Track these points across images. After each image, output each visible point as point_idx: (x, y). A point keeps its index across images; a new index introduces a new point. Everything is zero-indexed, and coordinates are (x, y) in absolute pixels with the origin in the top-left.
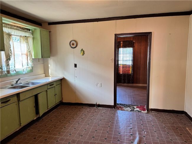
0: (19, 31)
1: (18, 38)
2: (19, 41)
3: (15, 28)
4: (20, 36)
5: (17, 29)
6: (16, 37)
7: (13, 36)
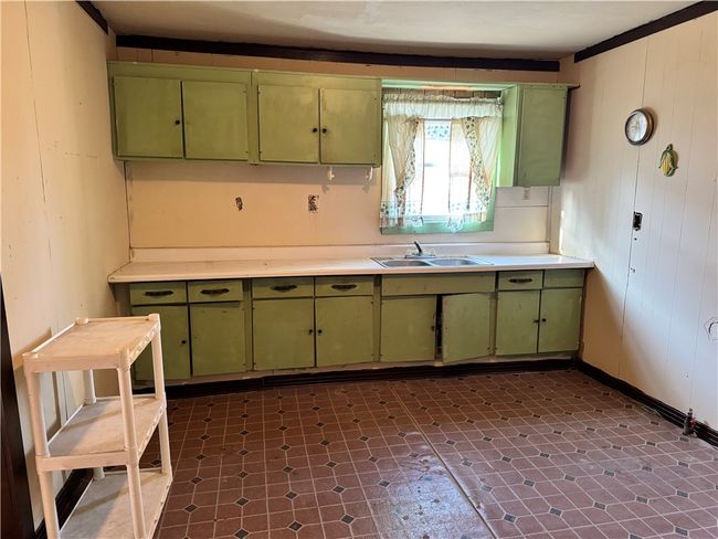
0: (452, 106)
1: (444, 126)
2: (447, 137)
3: (438, 97)
4: (453, 119)
5: (443, 101)
6: (438, 124)
7: (427, 124)
